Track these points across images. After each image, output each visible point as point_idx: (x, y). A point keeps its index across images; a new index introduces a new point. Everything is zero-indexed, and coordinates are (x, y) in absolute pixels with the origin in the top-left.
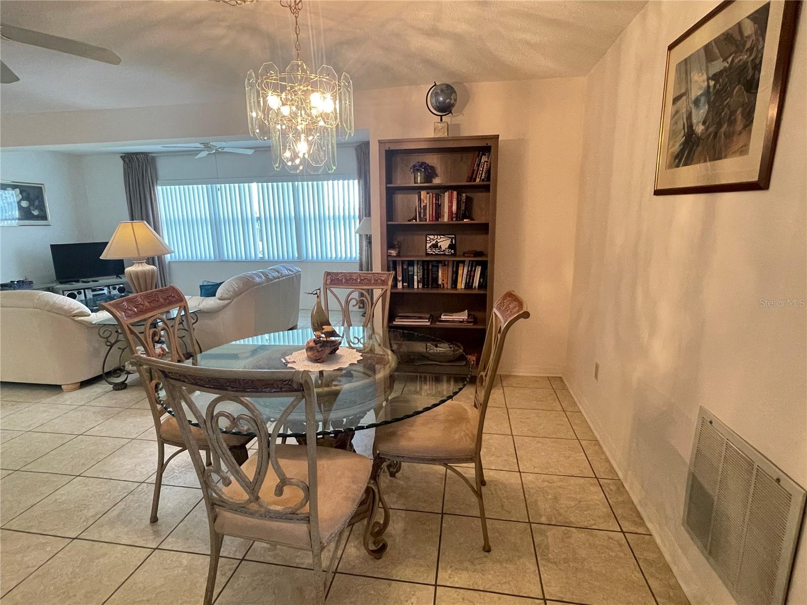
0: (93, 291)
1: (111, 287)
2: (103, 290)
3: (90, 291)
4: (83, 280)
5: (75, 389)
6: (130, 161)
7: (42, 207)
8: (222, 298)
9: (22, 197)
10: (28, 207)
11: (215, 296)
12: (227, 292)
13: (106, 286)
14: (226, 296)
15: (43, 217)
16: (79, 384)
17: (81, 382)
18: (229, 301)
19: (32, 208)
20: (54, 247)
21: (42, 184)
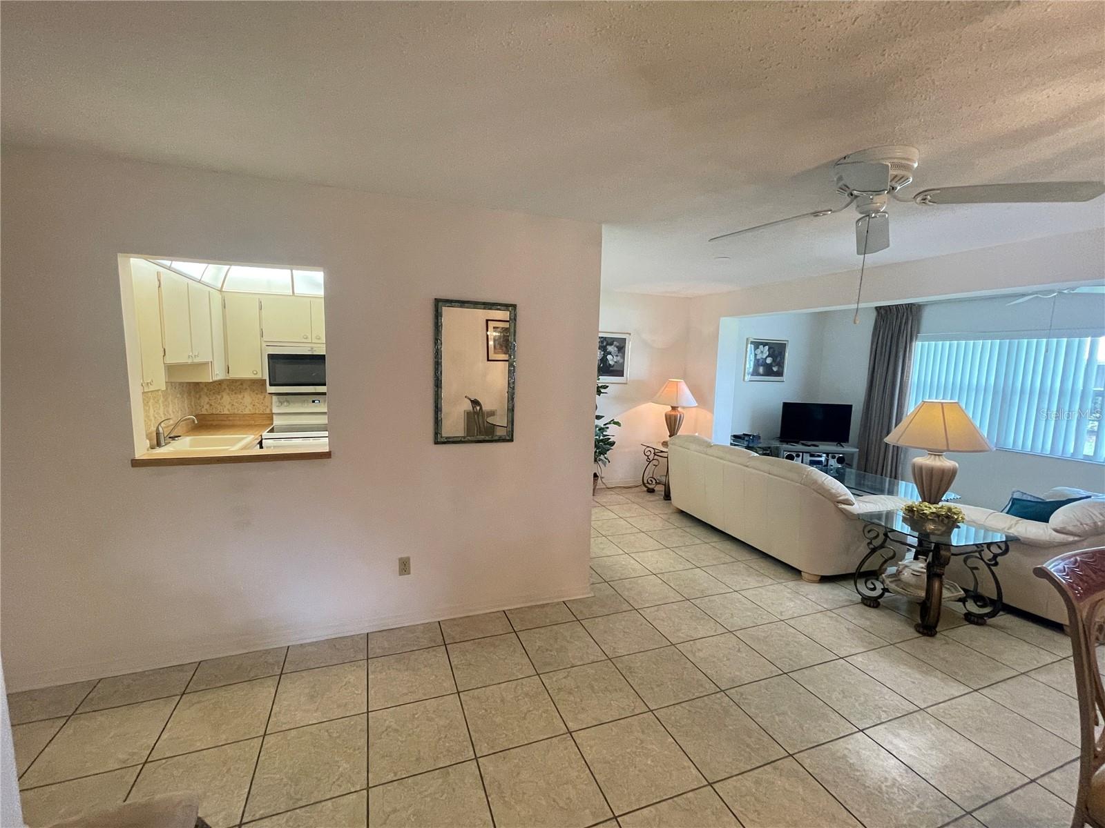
0: (812, 455)
1: (830, 455)
2: (821, 456)
3: (808, 455)
4: (803, 442)
5: (814, 582)
6: (886, 313)
7: (781, 364)
8: (1064, 531)
9: (769, 354)
10: (771, 364)
11: (1047, 521)
12: (1079, 524)
13: (824, 453)
14: (1070, 528)
15: (780, 374)
16: (819, 578)
17: (822, 576)
18: (1076, 538)
19: (774, 365)
20: (786, 405)
21: (787, 341)
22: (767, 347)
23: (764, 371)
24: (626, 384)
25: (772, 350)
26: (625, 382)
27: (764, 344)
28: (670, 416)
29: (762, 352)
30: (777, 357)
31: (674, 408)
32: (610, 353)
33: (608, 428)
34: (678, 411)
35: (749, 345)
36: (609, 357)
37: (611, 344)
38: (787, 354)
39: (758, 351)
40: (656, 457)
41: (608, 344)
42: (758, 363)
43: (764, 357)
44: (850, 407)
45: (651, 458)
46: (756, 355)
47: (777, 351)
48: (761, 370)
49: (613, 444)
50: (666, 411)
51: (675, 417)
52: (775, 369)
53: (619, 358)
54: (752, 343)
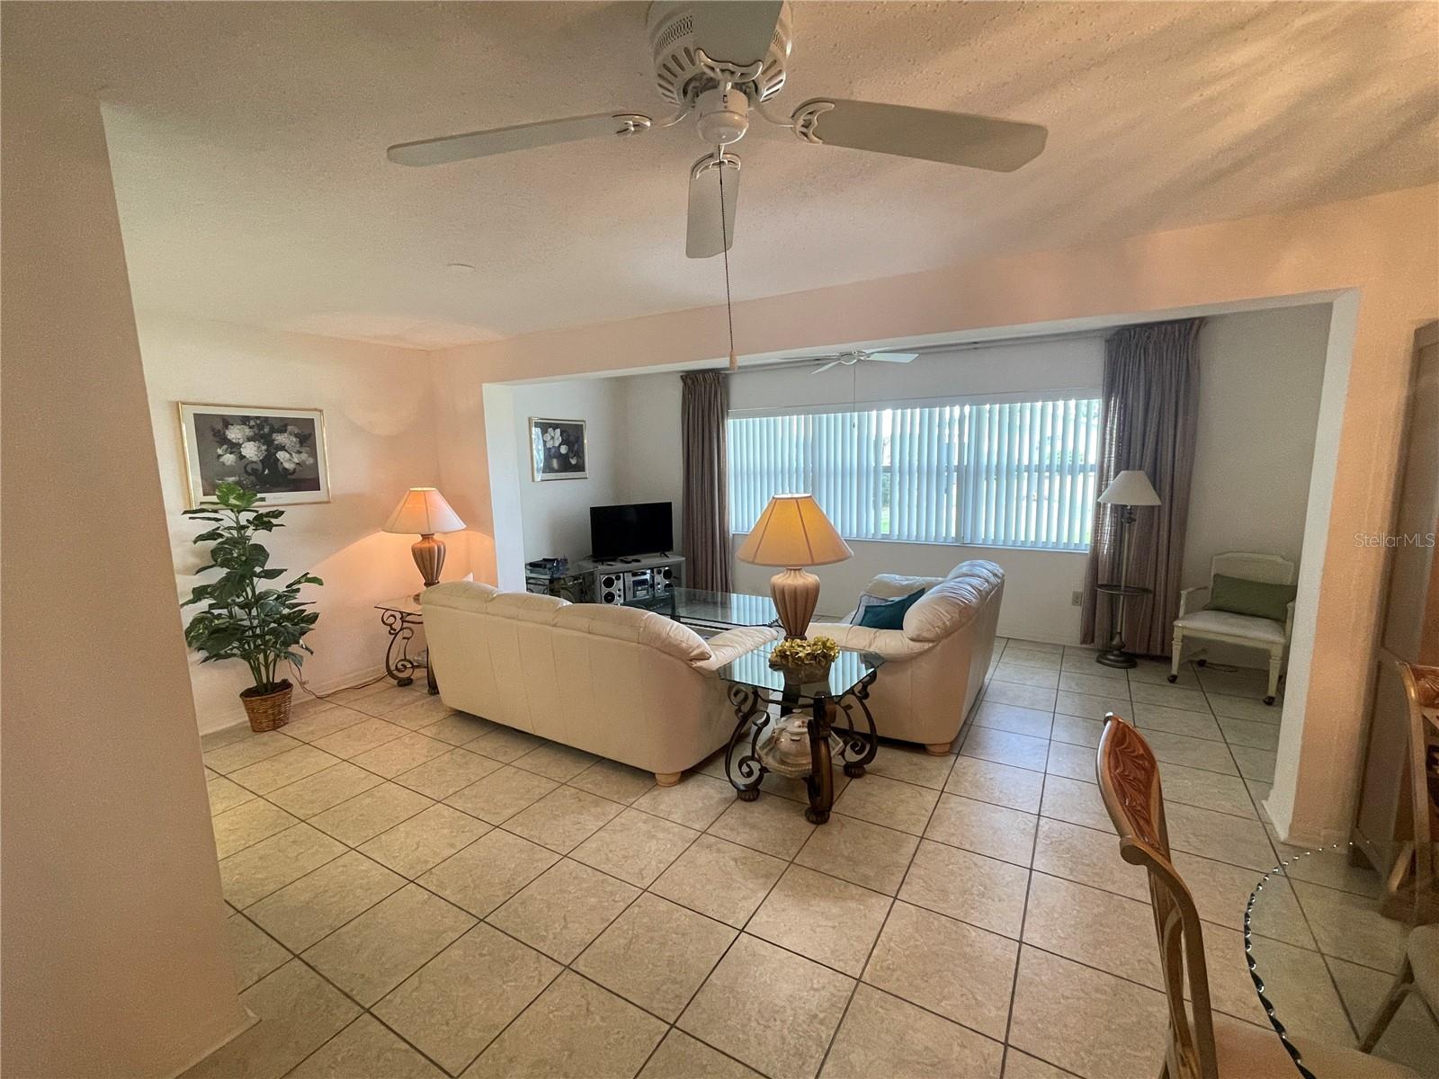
0: (635, 575)
1: (655, 570)
2: (645, 574)
3: (630, 574)
4: (621, 558)
6: (693, 383)
7: (579, 453)
9: (563, 440)
10: (567, 454)
11: (901, 628)
12: (931, 627)
13: (648, 569)
14: (925, 634)
15: (580, 467)
17: (681, 772)
18: (931, 645)
19: (571, 455)
20: (594, 511)
21: (583, 421)
22: (558, 431)
23: (560, 465)
24: (328, 502)
25: (565, 434)
26: (326, 500)
27: (555, 427)
28: (421, 550)
29: (553, 438)
30: (573, 445)
31: (426, 537)
32: (283, 448)
33: (298, 590)
34: (434, 541)
35: (533, 428)
36: (281, 455)
37: (283, 430)
38: (585, 441)
39: (548, 437)
40: (405, 625)
41: (273, 430)
42: (550, 454)
43: (557, 445)
44: (669, 505)
45: (397, 626)
46: (545, 442)
47: (572, 435)
48: (555, 463)
49: (313, 618)
50: (413, 543)
51: (430, 551)
52: (573, 461)
53: (304, 456)
54: (537, 425)
